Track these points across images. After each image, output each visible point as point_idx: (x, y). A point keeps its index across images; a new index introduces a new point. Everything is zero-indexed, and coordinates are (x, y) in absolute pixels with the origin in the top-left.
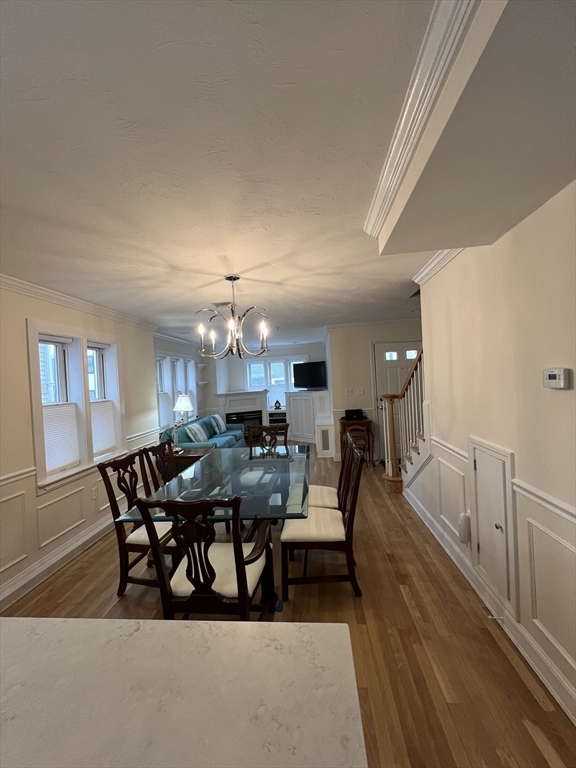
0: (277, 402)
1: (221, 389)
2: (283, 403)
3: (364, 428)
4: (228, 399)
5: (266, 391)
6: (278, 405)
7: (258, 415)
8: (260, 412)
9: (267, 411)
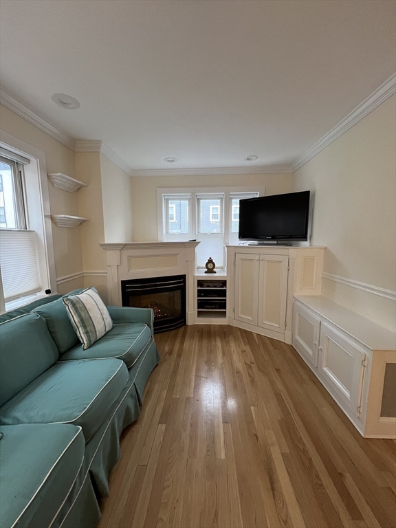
0: (210, 261)
1: (115, 233)
4: (126, 253)
5: (194, 243)
6: (211, 265)
8: (184, 277)
9: (194, 276)
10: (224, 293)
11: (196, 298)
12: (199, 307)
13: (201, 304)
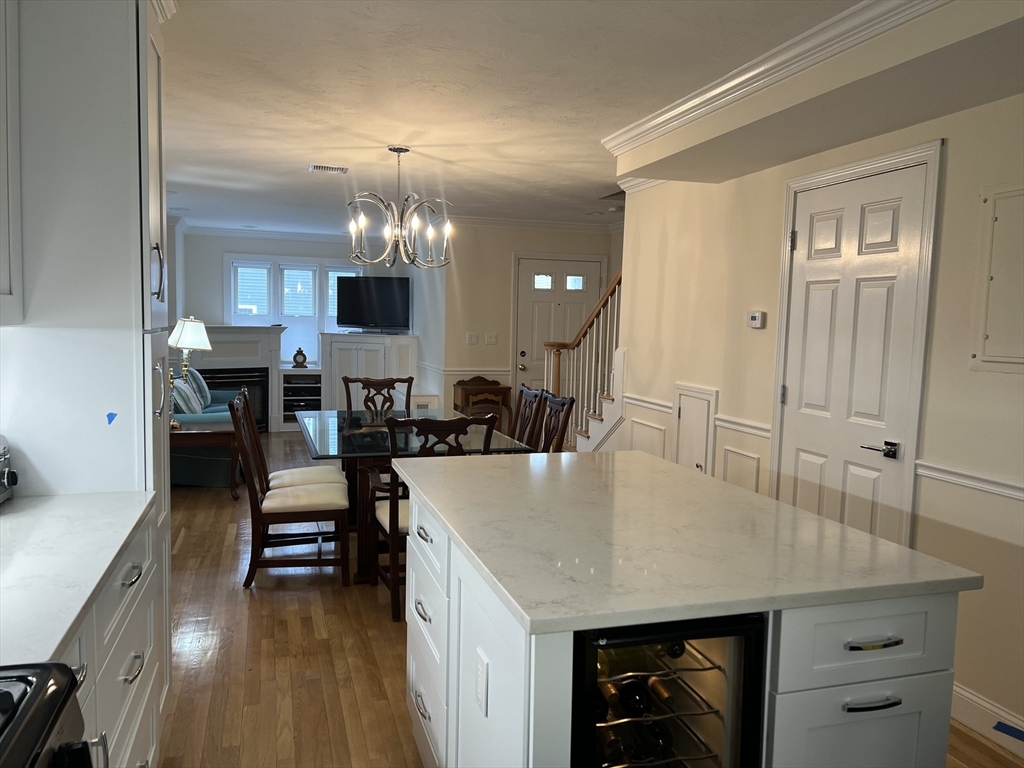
0: (300, 352)
2: (312, 355)
3: (498, 399)
5: (278, 329)
8: (265, 371)
9: (279, 370)
10: (317, 391)
12: (285, 409)
13: (288, 406)
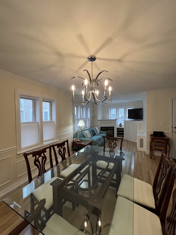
1: (99, 118)
4: (102, 122)
6: (121, 125)
7: (112, 128)
9: (116, 127)
10: (123, 131)
11: (117, 132)
12: (117, 134)
13: (118, 134)
